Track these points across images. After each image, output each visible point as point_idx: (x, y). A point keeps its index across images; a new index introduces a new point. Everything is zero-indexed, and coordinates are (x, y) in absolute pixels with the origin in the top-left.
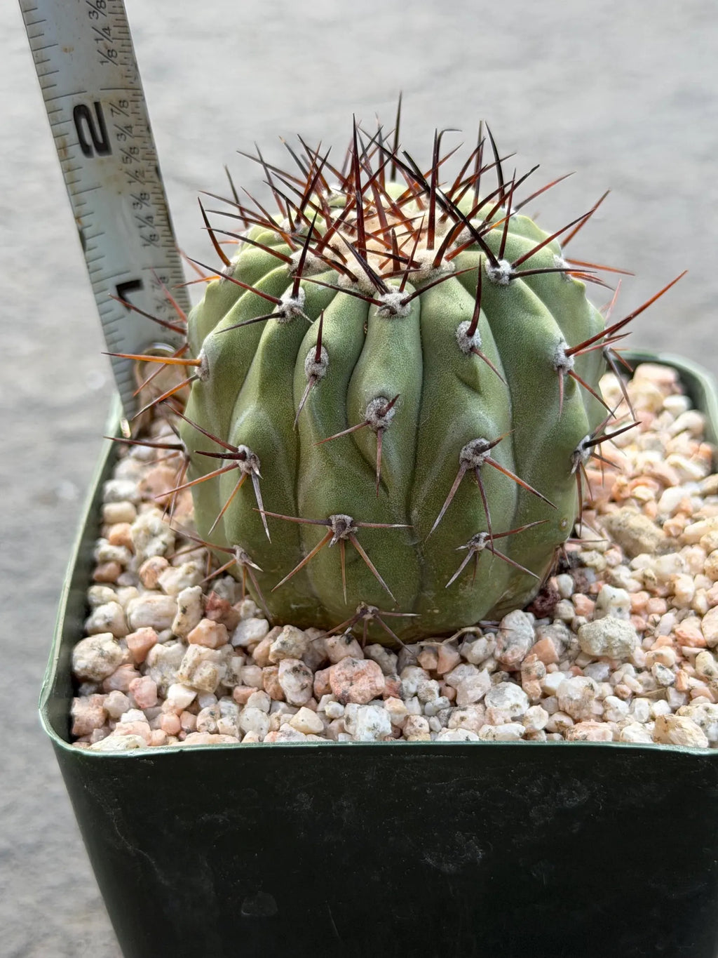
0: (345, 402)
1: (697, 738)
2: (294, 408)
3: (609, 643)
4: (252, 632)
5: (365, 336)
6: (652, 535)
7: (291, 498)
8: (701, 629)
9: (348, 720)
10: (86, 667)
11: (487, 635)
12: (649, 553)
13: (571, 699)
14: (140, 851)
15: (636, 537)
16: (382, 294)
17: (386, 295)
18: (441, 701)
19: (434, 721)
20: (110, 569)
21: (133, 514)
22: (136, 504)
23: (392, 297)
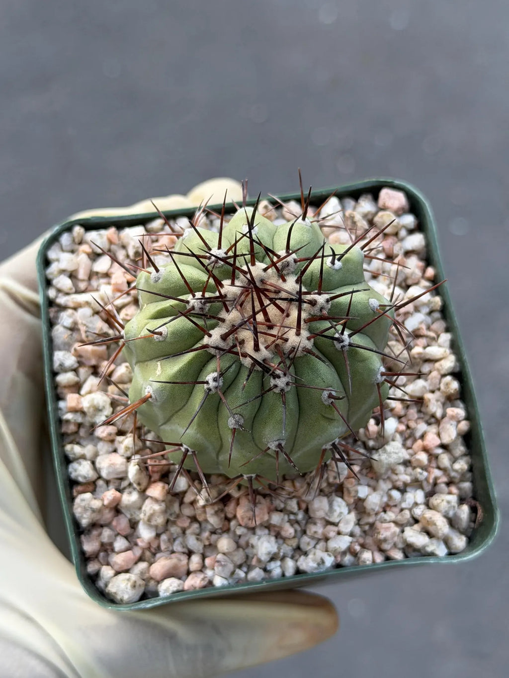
4: (182, 485)
8: (439, 436)
9: (252, 546)
17: (277, 379)
18: (300, 516)
19: (297, 526)
20: (72, 428)
21: (76, 379)
22: (75, 371)
23: (281, 382)
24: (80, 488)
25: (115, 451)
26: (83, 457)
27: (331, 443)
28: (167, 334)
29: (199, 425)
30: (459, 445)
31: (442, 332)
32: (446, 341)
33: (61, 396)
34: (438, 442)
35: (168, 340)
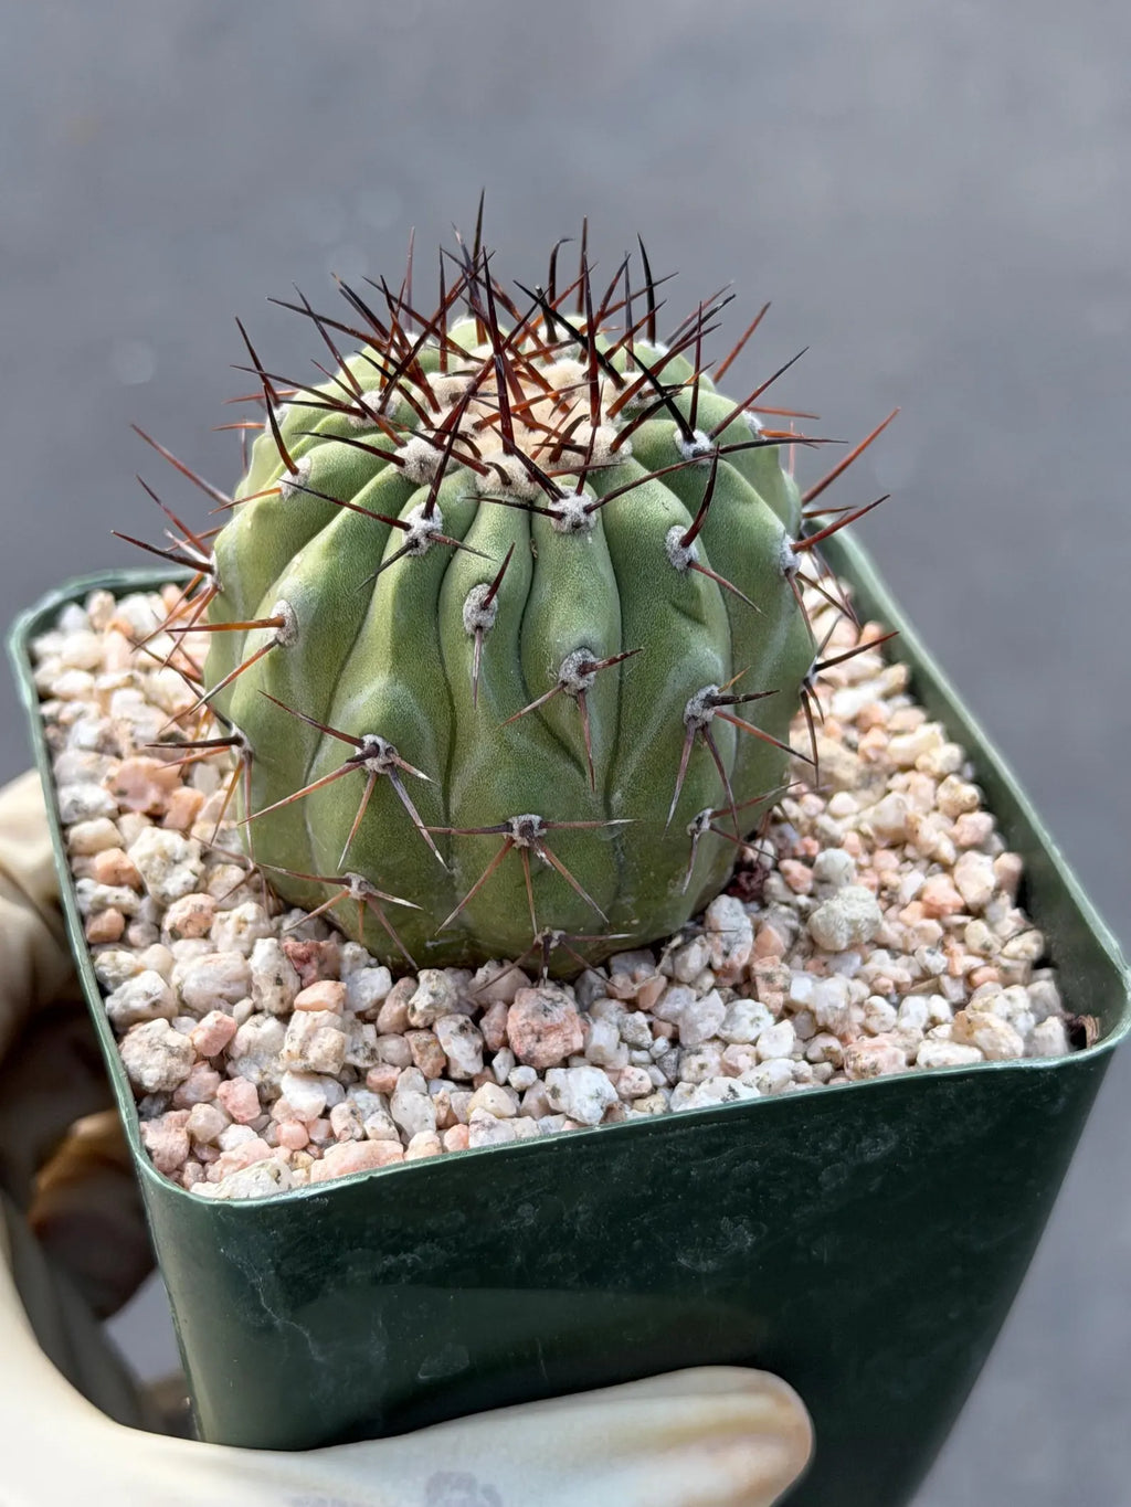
1: (1011, 1038)
2: (444, 675)
3: (855, 928)
4: (372, 989)
5: (534, 561)
6: (848, 763)
7: (439, 798)
8: (957, 889)
9: (555, 1092)
10: (160, 1077)
11: (697, 939)
12: (848, 790)
13: (836, 1008)
14: (292, 1323)
15: (829, 769)
16: (555, 500)
17: (562, 500)
18: (661, 1048)
20: (109, 920)
21: (114, 833)
22: (112, 818)
23: (572, 506)
26: (141, 970)
27: (703, 694)
28: (311, 467)
29: (397, 656)
30: (1008, 905)
34: (957, 901)
35: (313, 480)
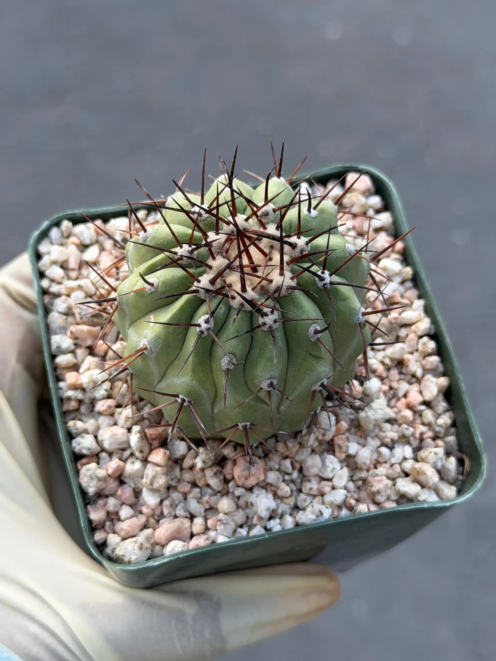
0: (244, 372)
1: (433, 478)
2: (213, 378)
4: (180, 451)
5: (253, 337)
8: (421, 393)
10: (95, 491)
11: (313, 431)
17: (265, 317)
18: (295, 475)
19: (292, 485)
20: (73, 405)
21: (75, 361)
22: (73, 352)
23: (269, 320)
24: (84, 461)
25: (115, 424)
26: (86, 432)
27: (320, 383)
28: (159, 284)
29: (194, 371)
30: (441, 401)
31: (415, 299)
32: (420, 306)
33: (61, 377)
34: (420, 399)
35: (159, 289)
